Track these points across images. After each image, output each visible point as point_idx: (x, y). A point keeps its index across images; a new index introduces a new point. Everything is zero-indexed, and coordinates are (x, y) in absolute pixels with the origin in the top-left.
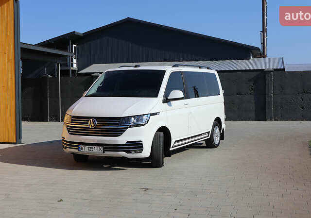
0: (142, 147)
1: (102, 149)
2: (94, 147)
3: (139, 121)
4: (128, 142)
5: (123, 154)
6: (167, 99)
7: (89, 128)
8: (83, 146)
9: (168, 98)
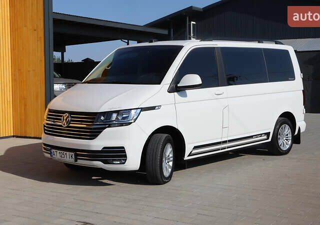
0: (126, 156)
1: (73, 156)
2: (65, 152)
3: (122, 118)
4: (104, 148)
5: (98, 164)
6: (176, 86)
7: (61, 126)
8: (55, 151)
9: (178, 85)
